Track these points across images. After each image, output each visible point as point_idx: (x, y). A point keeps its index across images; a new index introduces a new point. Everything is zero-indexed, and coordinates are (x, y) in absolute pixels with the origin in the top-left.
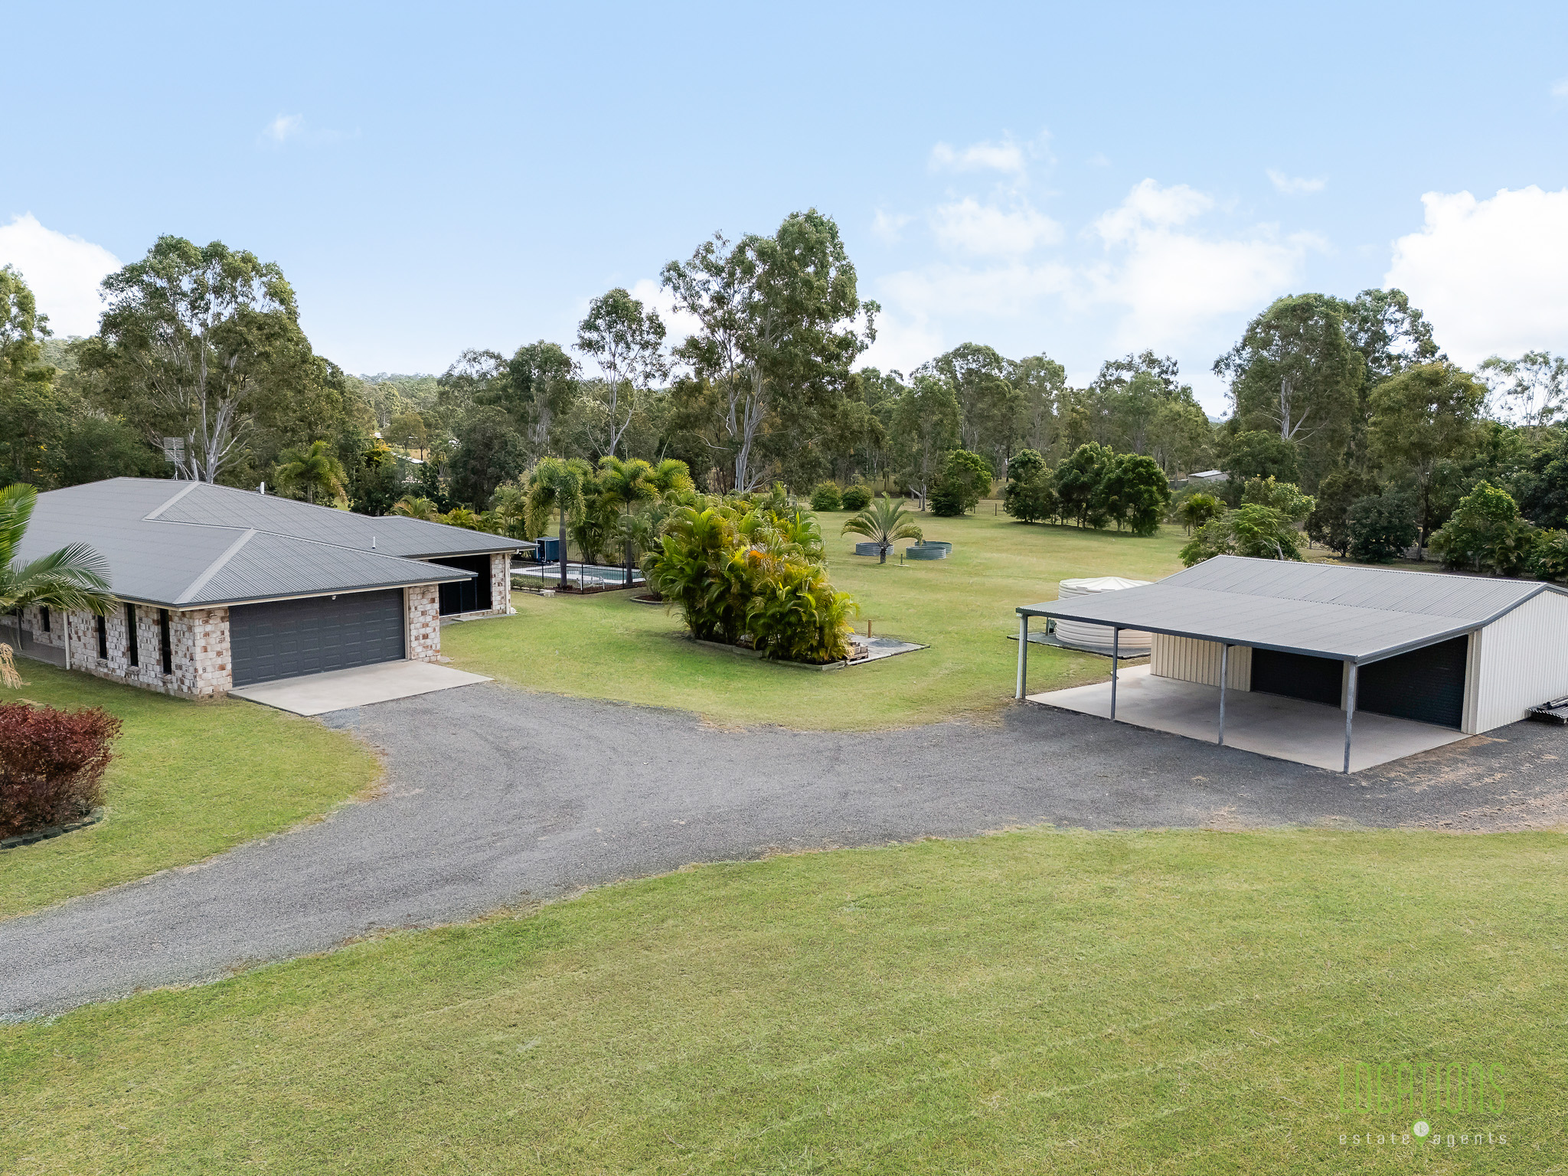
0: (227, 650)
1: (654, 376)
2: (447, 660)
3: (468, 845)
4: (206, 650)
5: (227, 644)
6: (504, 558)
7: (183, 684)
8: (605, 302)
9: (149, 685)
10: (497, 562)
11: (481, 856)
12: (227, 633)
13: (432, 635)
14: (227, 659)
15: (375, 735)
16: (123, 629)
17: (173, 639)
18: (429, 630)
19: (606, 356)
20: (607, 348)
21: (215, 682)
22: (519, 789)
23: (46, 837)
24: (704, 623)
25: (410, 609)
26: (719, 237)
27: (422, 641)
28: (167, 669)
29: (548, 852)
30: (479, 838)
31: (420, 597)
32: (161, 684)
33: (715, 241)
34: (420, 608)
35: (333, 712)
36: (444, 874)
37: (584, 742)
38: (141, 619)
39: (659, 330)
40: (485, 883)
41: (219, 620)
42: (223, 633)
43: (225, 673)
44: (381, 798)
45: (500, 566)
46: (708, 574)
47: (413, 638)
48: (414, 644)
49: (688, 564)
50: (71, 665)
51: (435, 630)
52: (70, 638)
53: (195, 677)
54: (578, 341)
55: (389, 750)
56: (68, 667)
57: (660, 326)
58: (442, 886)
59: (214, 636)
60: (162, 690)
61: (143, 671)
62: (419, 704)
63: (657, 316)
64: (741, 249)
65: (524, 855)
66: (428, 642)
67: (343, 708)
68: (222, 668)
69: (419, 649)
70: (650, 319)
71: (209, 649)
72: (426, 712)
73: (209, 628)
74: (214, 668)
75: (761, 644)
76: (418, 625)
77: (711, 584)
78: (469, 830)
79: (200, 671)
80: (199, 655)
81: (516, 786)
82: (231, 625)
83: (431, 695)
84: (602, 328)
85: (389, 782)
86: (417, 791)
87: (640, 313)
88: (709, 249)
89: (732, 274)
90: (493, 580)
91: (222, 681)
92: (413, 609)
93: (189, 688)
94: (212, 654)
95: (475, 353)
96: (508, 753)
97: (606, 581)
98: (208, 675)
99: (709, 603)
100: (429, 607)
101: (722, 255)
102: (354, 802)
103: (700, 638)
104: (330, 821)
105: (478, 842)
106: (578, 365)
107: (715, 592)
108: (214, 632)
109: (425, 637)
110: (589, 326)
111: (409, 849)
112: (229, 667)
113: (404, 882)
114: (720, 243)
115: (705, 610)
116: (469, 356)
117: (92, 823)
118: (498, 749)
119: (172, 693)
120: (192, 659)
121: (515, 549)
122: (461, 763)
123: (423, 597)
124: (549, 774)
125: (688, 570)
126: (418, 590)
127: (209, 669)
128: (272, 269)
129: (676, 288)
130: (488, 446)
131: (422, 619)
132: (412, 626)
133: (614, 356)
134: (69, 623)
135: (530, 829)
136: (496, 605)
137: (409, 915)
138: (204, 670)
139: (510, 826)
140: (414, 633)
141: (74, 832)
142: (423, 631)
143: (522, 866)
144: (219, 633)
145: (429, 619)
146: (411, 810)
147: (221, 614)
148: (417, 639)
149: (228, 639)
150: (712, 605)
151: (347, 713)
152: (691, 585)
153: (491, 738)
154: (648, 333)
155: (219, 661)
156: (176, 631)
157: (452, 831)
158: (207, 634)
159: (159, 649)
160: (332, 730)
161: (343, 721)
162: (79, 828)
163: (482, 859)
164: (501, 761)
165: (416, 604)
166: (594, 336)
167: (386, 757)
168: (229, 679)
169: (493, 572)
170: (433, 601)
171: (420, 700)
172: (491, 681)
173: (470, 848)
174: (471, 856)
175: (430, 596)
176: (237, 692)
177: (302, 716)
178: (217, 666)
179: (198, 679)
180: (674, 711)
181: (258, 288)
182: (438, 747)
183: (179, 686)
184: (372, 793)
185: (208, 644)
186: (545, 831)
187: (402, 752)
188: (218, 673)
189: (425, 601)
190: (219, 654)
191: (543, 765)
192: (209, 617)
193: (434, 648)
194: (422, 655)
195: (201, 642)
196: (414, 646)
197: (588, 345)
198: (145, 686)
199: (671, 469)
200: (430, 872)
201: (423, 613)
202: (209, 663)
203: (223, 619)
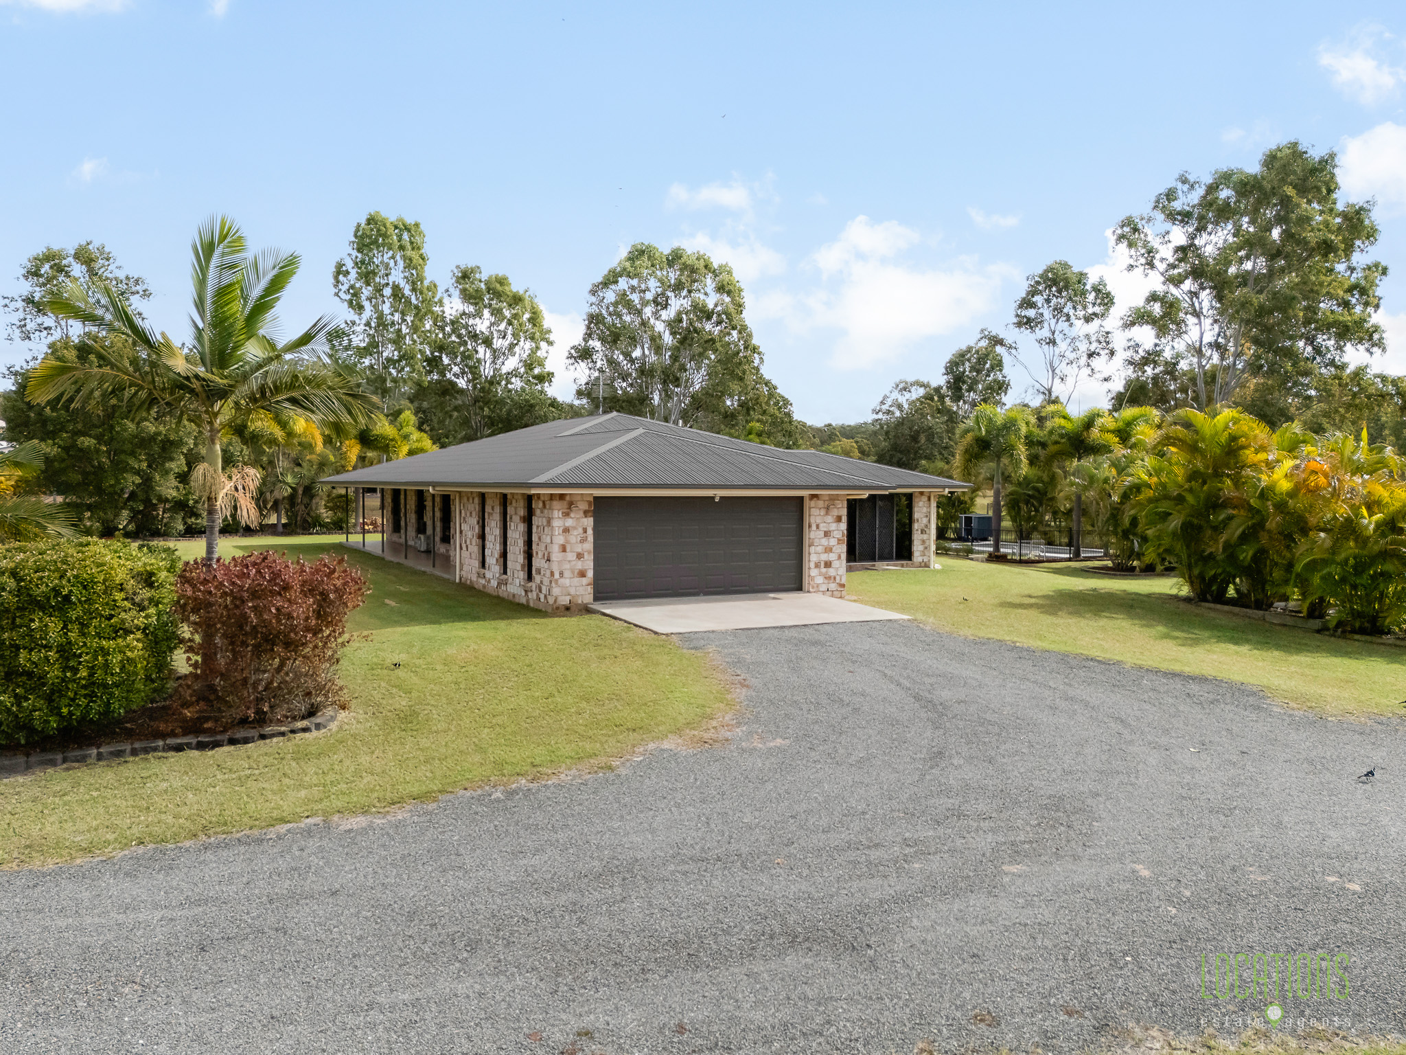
0: (589, 552)
1: (1098, 354)
2: (856, 598)
3: (851, 855)
4: (564, 549)
5: (589, 545)
6: (929, 499)
7: (540, 591)
8: (1043, 276)
9: (514, 595)
10: (921, 504)
11: (877, 889)
12: (590, 532)
13: (836, 564)
14: (588, 564)
15: (739, 662)
16: (497, 532)
17: (535, 538)
18: (832, 557)
19: (1044, 333)
20: (1046, 325)
21: (572, 591)
22: (955, 762)
23: (232, 742)
24: (1215, 577)
25: (810, 526)
26: (1184, 181)
27: (824, 570)
28: (530, 577)
29: (1029, 904)
30: (876, 846)
31: (823, 512)
32: (523, 594)
33: (1180, 185)
34: (823, 527)
35: (696, 632)
36: (791, 919)
37: (1063, 704)
38: (511, 518)
39: (1106, 300)
40: (881, 963)
41: (581, 514)
42: (585, 531)
43: (584, 581)
44: (717, 745)
45: (925, 510)
46: (1226, 504)
47: (812, 565)
48: (814, 572)
49: (1191, 490)
50: (460, 579)
51: (839, 557)
52: (461, 548)
53: (551, 582)
54: (1015, 320)
55: (753, 681)
56: (457, 581)
57: (1108, 294)
58: (781, 954)
59: (575, 533)
60: (523, 601)
61: (510, 580)
62: (808, 634)
63: (1105, 285)
64: (1212, 189)
65: (977, 902)
66: (831, 572)
67: (711, 629)
68: (582, 574)
69: (819, 580)
70: (1096, 289)
71: (568, 549)
72: (815, 643)
73: (569, 522)
74: (573, 573)
75: (1316, 611)
76: (820, 549)
77: (1230, 518)
78: (856, 825)
79: (557, 576)
80: (556, 555)
81: (950, 757)
82: (595, 522)
83: (826, 626)
84: (1040, 305)
85: (739, 724)
86: (779, 742)
87: (1085, 284)
88: (1170, 195)
89: (1201, 218)
90: (916, 526)
91: (581, 591)
92: (814, 527)
93: (545, 596)
94: (571, 556)
95: (906, 383)
96: (934, 705)
97: (1047, 554)
98: (566, 582)
99: (1227, 545)
100: (833, 526)
101: (1189, 199)
102: (673, 747)
103: (1206, 601)
104: (623, 772)
105: (875, 854)
106: (1014, 345)
107: (1235, 531)
108: (575, 528)
109: (828, 564)
110: (1027, 303)
111: (734, 846)
112: (590, 574)
113: (699, 924)
114: (1186, 187)
115: (1220, 557)
116: (901, 386)
117: (305, 730)
118: (917, 698)
119: (532, 605)
120: (549, 560)
121: (944, 487)
122: (856, 710)
123: (827, 514)
124: (1008, 746)
125: (1190, 499)
126: (821, 503)
127: (567, 574)
128: (725, 269)
129: (1130, 245)
130: (915, 438)
131: (824, 542)
132: (812, 549)
133: (1053, 333)
134: (461, 532)
135: (984, 842)
136: (917, 556)
137: (681, 1029)
138: (561, 574)
139: (941, 830)
140: (814, 558)
141: (275, 740)
142: (824, 557)
143: (973, 931)
144: (581, 530)
145: (833, 542)
146: (761, 770)
147: (583, 506)
148: (817, 566)
149: (591, 538)
150: (1231, 550)
151: (712, 636)
152: (1196, 521)
153: (906, 683)
154: (1094, 304)
155: (579, 565)
156: (538, 527)
157: (824, 822)
158: (566, 530)
159: (524, 552)
160: (685, 651)
161: (702, 642)
162: (283, 734)
163: (877, 895)
164: (923, 715)
165: (818, 521)
166: (1031, 313)
167: (744, 690)
168: (590, 589)
169: (916, 515)
170: (839, 519)
171: (811, 631)
172: (909, 620)
173: (855, 863)
174: (855, 885)
175: (835, 513)
176: (597, 606)
177: (656, 633)
178: (576, 572)
179: (553, 584)
180: (1207, 679)
181: (710, 283)
182: (824, 685)
183: (537, 595)
184: (706, 736)
185: (567, 542)
186: (1017, 854)
187: (770, 685)
188: (577, 581)
189: (829, 519)
190: (580, 556)
191: (996, 729)
192: (570, 508)
193: (838, 580)
194: (824, 588)
195: (559, 539)
196: (813, 574)
197: (1026, 323)
198: (511, 598)
199: (1135, 419)
200: (762, 910)
201: (827, 534)
202: (567, 566)
203: (586, 513)
